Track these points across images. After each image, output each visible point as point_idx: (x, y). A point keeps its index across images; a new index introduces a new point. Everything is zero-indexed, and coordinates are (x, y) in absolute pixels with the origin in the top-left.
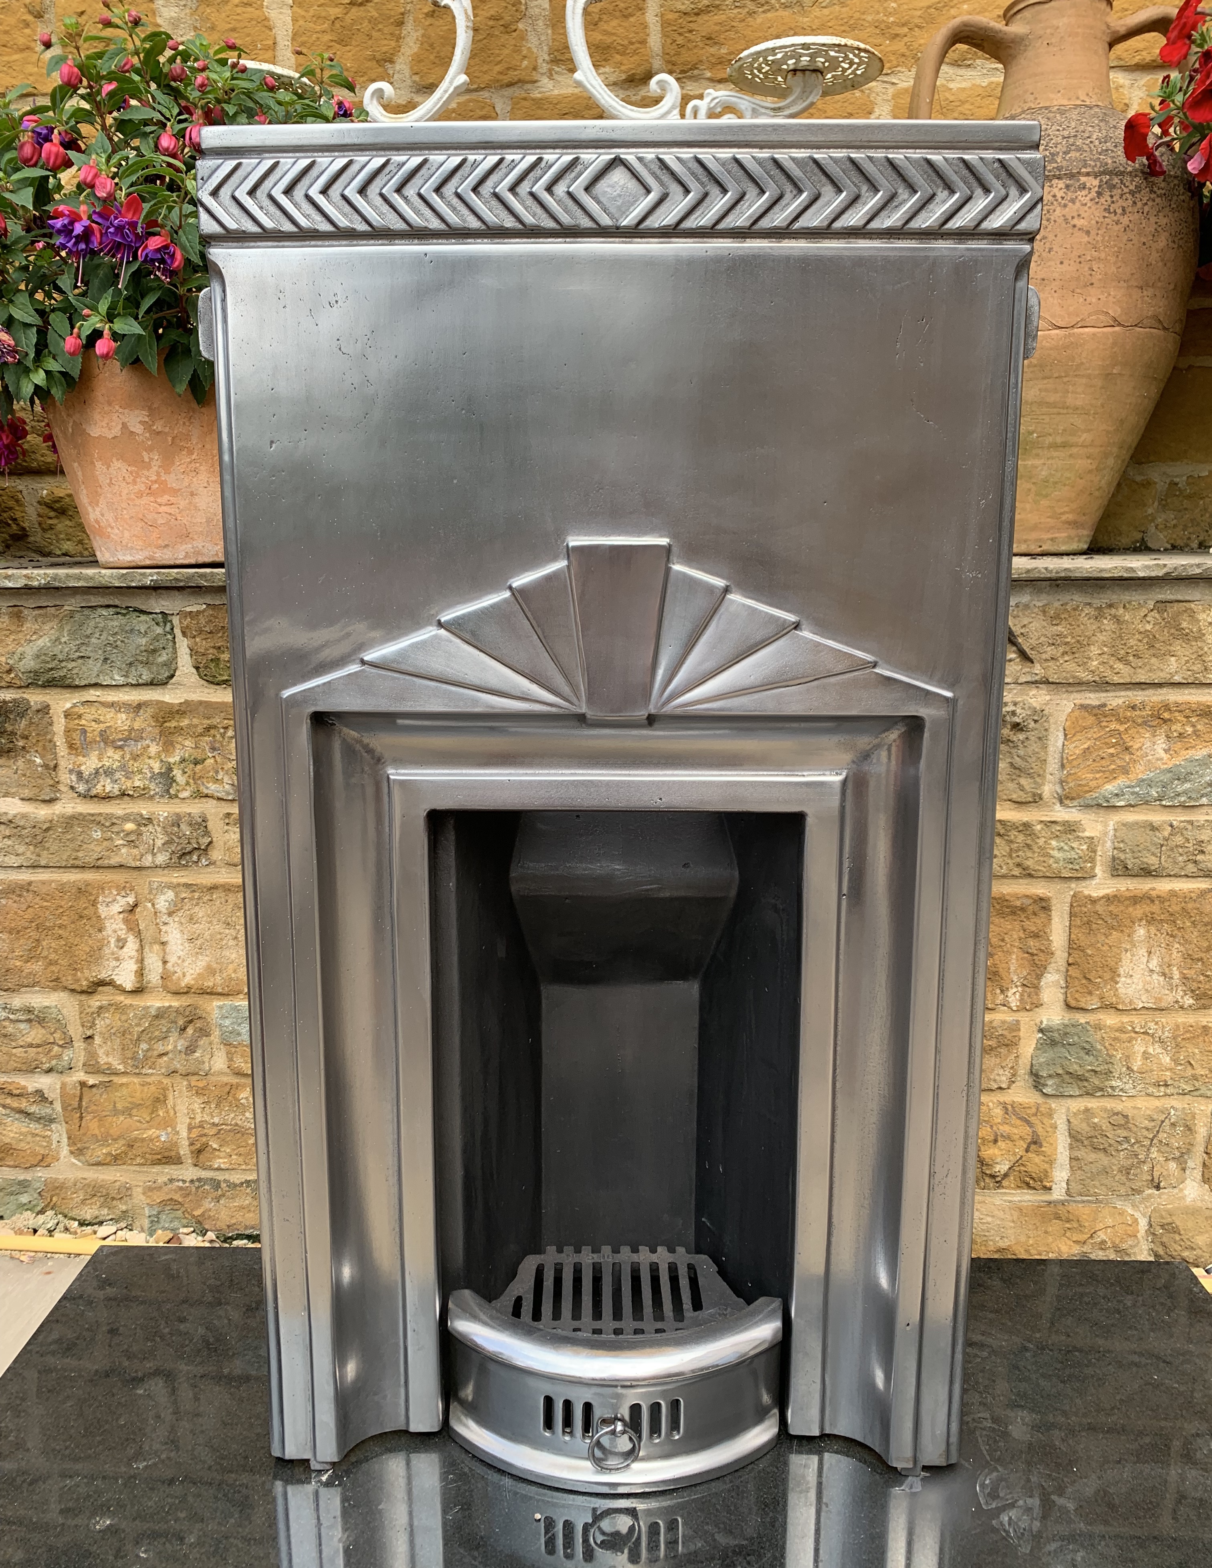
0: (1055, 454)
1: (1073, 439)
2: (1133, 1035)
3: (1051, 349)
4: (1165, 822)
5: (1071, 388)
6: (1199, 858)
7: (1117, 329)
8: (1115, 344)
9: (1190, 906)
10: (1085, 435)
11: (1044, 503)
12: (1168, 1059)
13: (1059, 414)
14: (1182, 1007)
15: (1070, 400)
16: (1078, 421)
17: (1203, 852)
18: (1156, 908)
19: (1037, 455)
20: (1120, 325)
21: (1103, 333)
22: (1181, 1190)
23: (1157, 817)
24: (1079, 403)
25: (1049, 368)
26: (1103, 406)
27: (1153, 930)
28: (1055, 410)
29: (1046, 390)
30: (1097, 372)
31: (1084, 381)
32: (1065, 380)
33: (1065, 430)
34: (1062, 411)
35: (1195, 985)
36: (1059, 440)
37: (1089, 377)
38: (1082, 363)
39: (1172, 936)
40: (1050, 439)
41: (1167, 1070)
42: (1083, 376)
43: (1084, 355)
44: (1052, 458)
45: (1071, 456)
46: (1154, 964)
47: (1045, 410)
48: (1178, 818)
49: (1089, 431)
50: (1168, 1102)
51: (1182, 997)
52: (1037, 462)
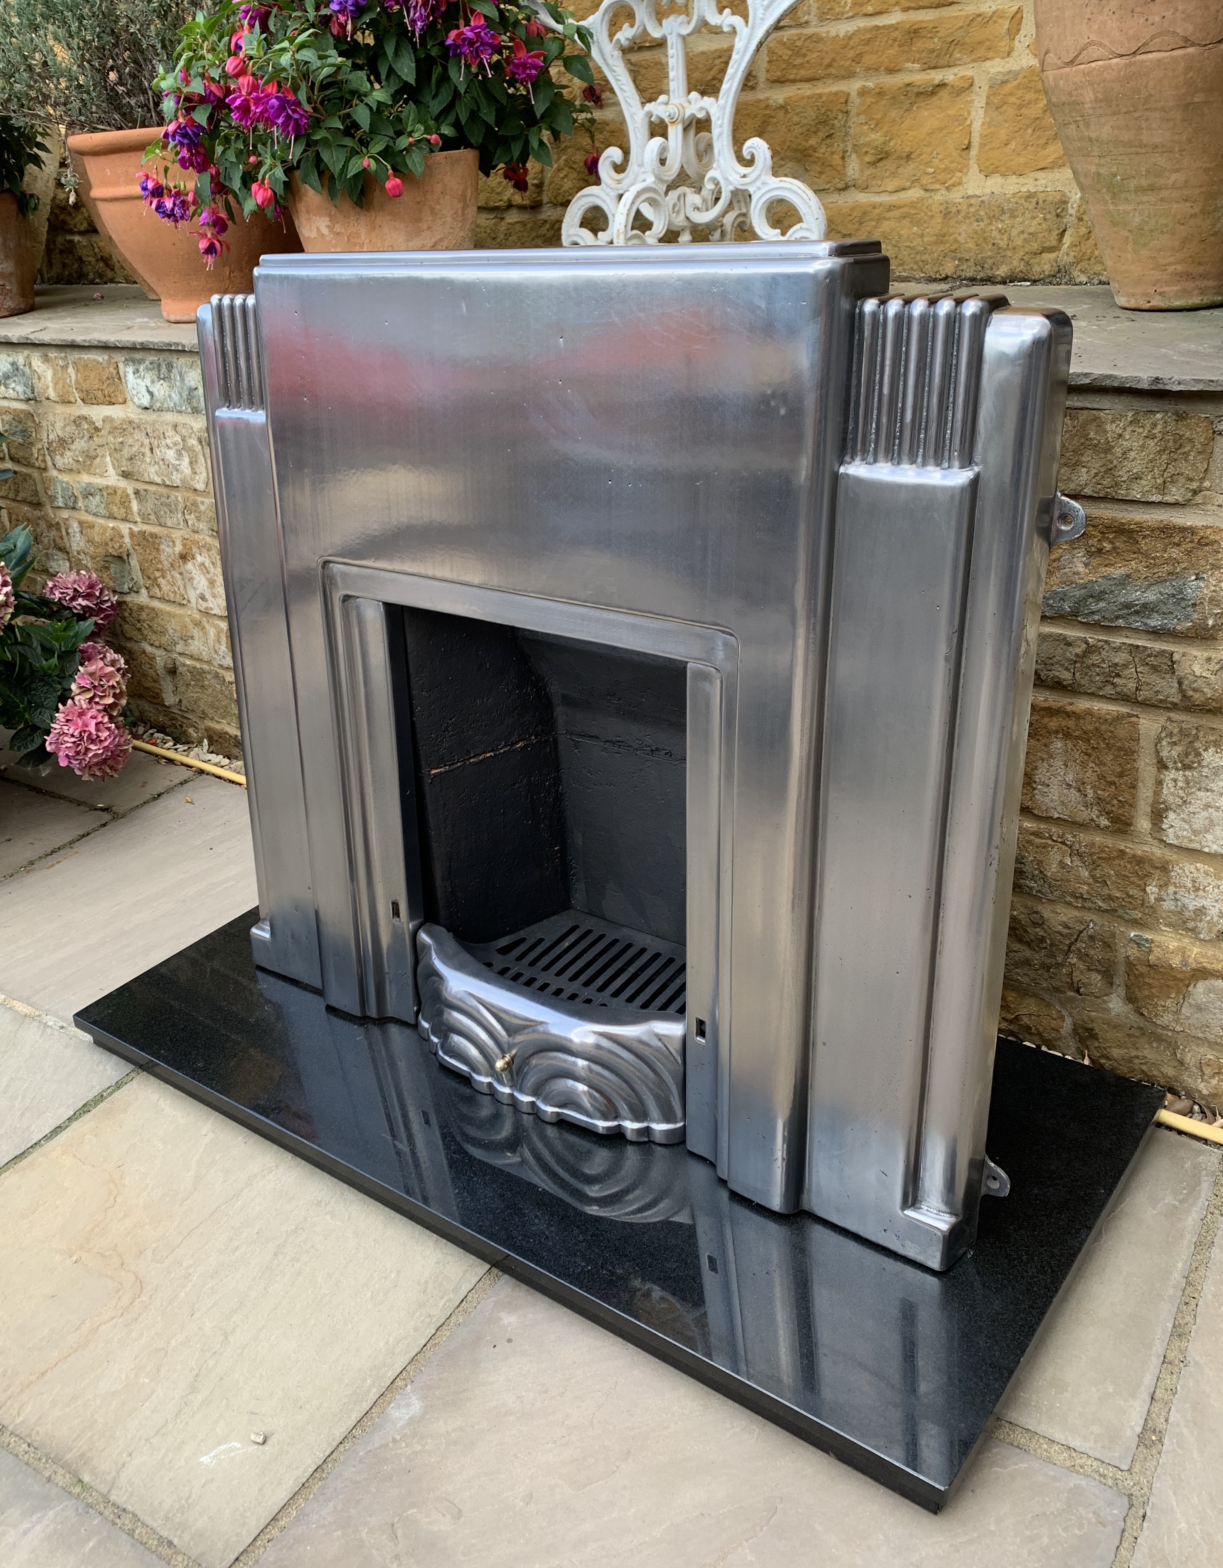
0: (1145, 199)
1: (1161, 181)
2: (1050, 842)
3: (1113, 81)
4: (1079, 638)
5: (1144, 124)
6: (1115, 680)
7: (1191, 50)
8: (1189, 68)
9: (1103, 727)
10: (1174, 176)
11: (1145, 252)
12: (1087, 873)
13: (1137, 154)
14: (1098, 826)
15: (1145, 137)
16: (1161, 161)
17: (1118, 675)
18: (1071, 723)
19: (1126, 199)
20: (1193, 44)
21: (1172, 58)
22: (1105, 1002)
23: (1072, 633)
24: (1157, 140)
25: (1114, 103)
26: (1189, 141)
27: (1070, 745)
28: (1133, 150)
29: (1118, 128)
30: (1171, 103)
31: (1157, 115)
32: (1137, 115)
33: (1148, 171)
34: (1139, 150)
35: (1108, 808)
36: (1144, 183)
37: (1163, 109)
38: (1151, 95)
39: (1086, 754)
40: (1133, 183)
41: (1085, 884)
42: (1155, 109)
43: (1151, 84)
44: (1143, 203)
45: (1162, 200)
46: (1070, 778)
47: (1121, 149)
48: (1092, 637)
49: (1177, 171)
50: (1088, 916)
51: (1098, 817)
52: (1128, 208)
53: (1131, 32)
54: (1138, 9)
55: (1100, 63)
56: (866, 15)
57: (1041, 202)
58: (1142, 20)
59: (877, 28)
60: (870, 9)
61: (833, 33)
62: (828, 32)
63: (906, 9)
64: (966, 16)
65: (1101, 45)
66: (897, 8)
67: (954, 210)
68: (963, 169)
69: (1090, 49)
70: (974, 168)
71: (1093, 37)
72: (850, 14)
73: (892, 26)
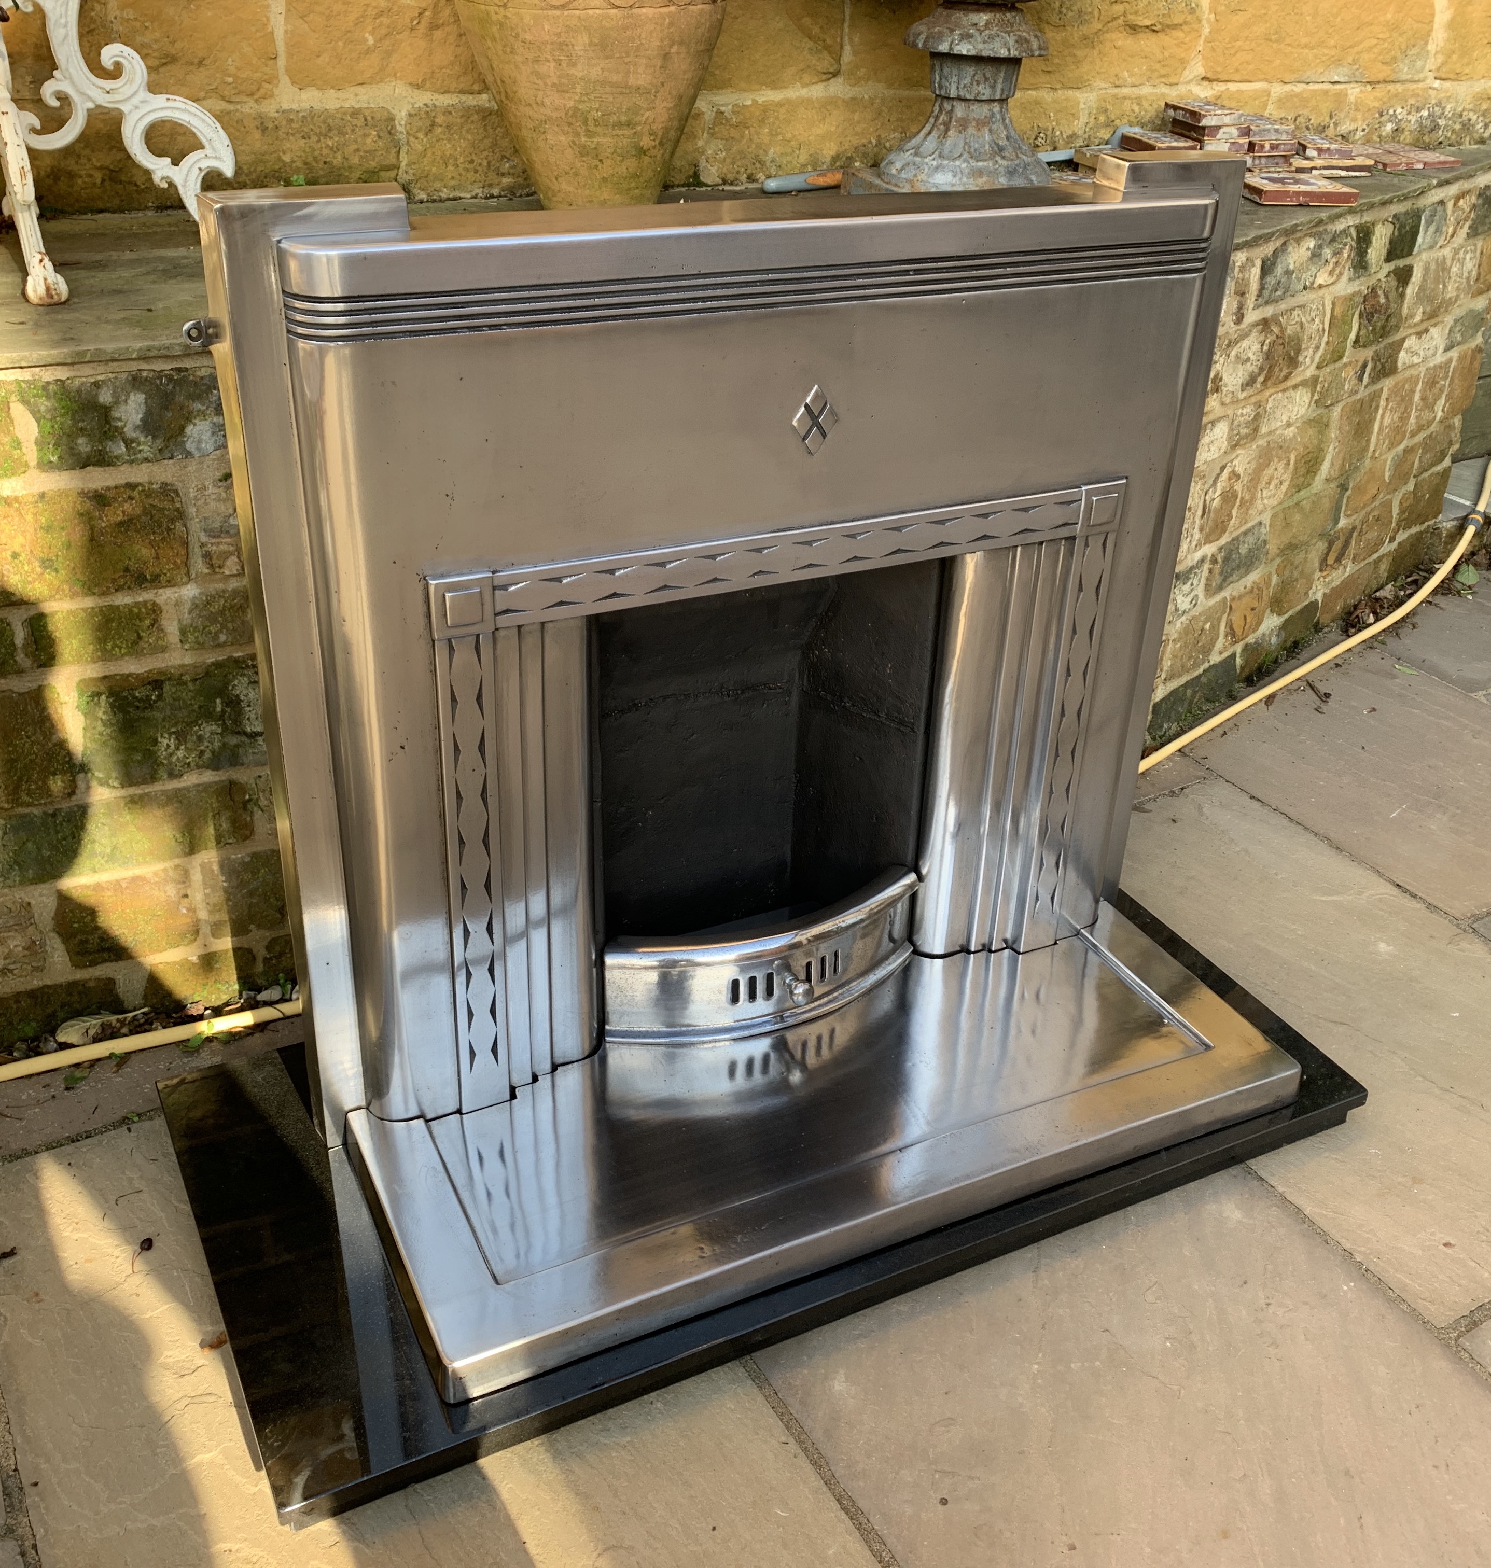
57: (369, 118)
67: (271, 125)
68: (272, 80)
70: (285, 80)
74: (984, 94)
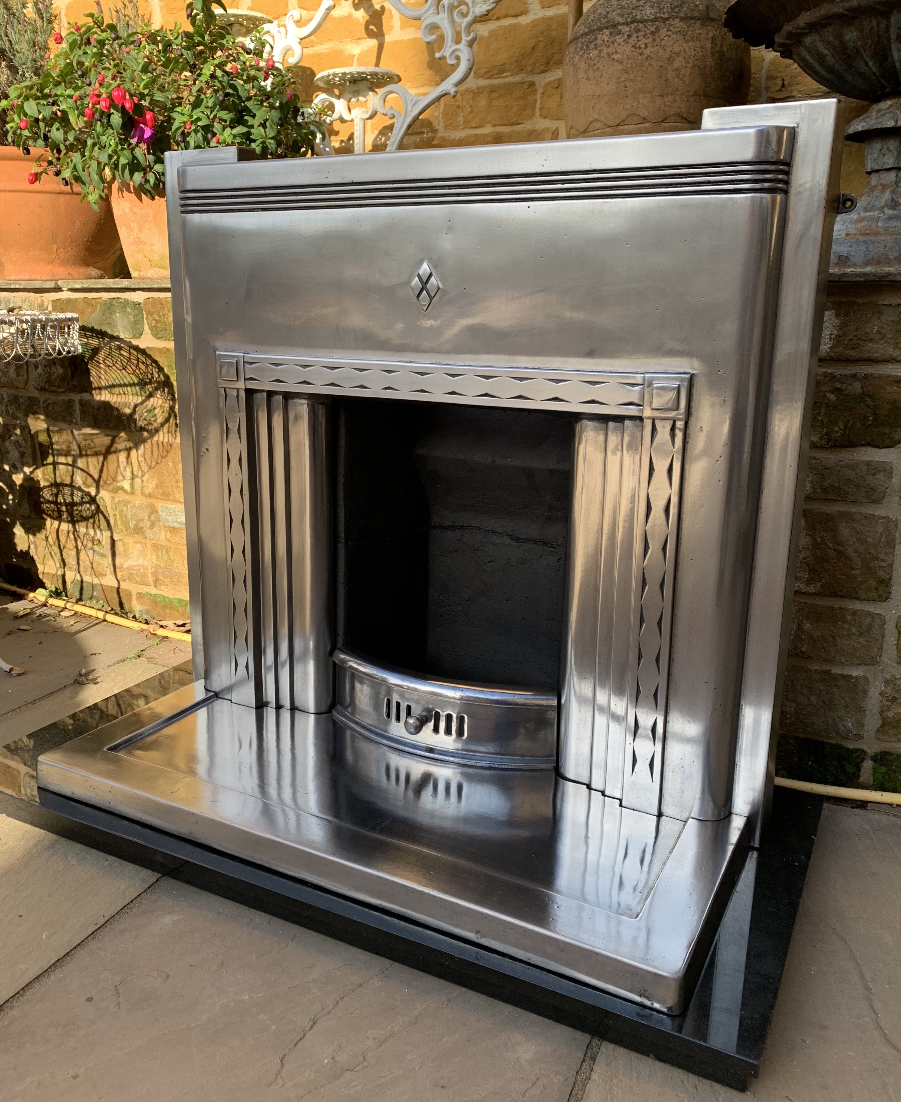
53: (616, 114)
54: (619, 101)
55: (600, 131)
56: (472, 128)
58: (622, 107)
59: (477, 135)
60: (474, 125)
61: (452, 137)
62: (449, 136)
63: (494, 126)
64: (528, 131)
65: (600, 121)
66: (489, 125)
69: (594, 123)
71: (596, 117)
72: (462, 127)
73: (485, 135)
74: (888, 163)
